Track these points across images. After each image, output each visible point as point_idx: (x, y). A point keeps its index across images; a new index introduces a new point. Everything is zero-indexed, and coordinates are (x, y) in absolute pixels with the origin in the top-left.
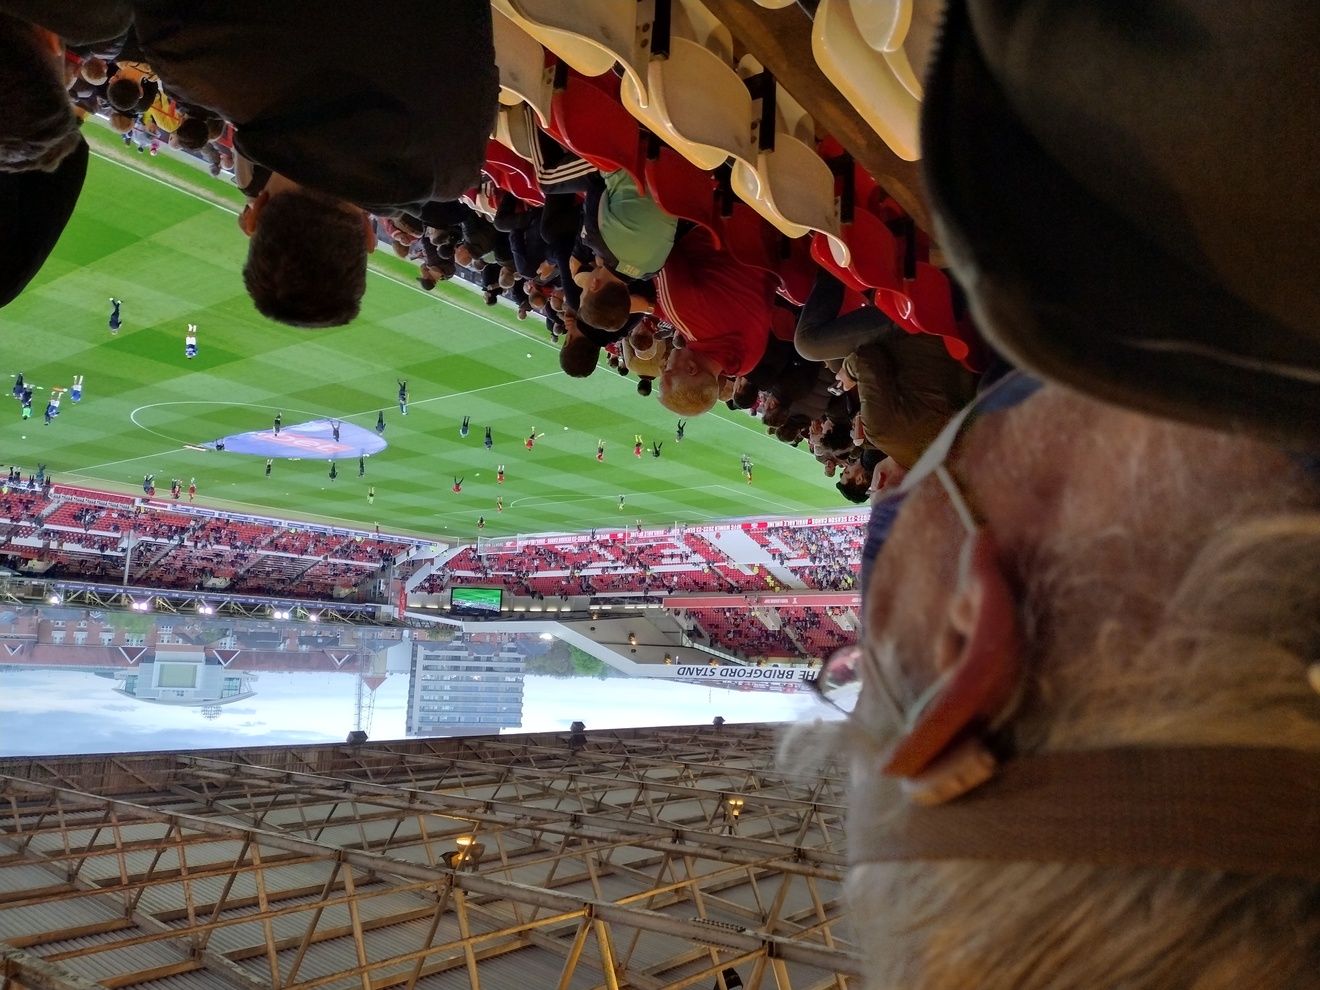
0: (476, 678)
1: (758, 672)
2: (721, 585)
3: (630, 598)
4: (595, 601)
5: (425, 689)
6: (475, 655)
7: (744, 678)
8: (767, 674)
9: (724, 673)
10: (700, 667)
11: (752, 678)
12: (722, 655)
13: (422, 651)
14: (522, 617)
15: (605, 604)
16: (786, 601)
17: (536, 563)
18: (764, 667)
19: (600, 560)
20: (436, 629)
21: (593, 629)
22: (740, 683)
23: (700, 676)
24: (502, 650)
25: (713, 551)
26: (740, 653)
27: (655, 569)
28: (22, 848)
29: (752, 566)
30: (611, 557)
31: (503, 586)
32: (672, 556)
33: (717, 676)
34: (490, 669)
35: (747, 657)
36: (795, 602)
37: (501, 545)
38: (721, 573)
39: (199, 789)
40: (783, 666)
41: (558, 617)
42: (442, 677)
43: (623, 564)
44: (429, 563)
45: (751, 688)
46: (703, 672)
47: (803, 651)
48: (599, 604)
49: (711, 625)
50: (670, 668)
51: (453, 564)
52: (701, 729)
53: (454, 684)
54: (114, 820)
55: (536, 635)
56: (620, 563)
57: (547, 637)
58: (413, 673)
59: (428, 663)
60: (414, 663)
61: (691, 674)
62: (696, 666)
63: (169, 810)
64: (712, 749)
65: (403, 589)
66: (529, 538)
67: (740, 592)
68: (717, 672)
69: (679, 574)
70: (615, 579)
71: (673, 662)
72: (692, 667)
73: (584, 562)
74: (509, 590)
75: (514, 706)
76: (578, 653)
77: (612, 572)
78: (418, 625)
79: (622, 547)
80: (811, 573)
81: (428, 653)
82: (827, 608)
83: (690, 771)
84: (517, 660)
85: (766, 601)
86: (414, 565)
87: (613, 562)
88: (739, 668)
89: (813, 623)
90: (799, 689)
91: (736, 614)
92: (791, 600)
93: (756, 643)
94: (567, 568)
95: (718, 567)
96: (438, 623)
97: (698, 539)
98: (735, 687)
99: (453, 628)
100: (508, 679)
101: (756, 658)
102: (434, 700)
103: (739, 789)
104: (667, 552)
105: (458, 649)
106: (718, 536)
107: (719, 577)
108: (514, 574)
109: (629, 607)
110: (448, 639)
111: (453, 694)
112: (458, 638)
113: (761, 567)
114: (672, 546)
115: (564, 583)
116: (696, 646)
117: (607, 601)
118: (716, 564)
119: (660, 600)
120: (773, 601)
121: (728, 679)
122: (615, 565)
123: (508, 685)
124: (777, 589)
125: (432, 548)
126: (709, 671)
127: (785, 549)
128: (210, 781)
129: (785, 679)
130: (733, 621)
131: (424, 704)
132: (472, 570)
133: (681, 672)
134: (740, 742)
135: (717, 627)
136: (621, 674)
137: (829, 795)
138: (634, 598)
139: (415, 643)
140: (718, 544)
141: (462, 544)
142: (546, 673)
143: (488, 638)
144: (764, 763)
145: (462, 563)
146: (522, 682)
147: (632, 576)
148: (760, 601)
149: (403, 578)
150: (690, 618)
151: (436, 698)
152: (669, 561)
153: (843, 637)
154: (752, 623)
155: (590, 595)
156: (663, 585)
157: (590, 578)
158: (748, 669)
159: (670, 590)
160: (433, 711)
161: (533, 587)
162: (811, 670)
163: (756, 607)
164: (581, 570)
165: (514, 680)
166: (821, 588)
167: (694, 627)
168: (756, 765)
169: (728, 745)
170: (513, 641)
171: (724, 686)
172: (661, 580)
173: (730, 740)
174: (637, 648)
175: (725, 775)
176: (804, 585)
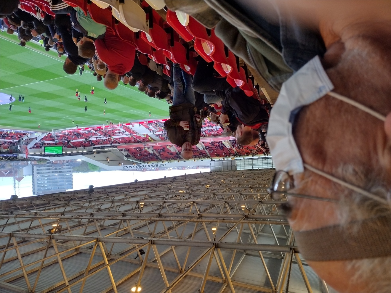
0: (56, 175)
1: (148, 166)
2: (135, 141)
3: (106, 146)
4: (95, 148)
5: (38, 180)
6: (55, 168)
7: (143, 168)
8: (150, 166)
9: (137, 167)
10: (130, 166)
11: (146, 168)
12: (137, 162)
13: (36, 168)
14: (70, 155)
15: (98, 149)
16: (155, 144)
17: (73, 137)
18: (149, 164)
19: (95, 135)
20: (40, 160)
21: (94, 157)
22: (142, 169)
23: (130, 168)
24: (64, 166)
25: (132, 131)
26: (142, 160)
27: (115, 137)
29: (144, 135)
30: (99, 134)
31: (62, 145)
32: (119, 133)
34: (61, 172)
35: (144, 161)
36: (157, 144)
37: (61, 132)
38: (135, 137)
40: (155, 163)
41: (82, 154)
42: (44, 175)
43: (103, 136)
44: (35, 139)
45: (146, 170)
47: (161, 158)
49: (132, 153)
50: (121, 167)
51: (44, 139)
52: (131, 184)
53: (48, 177)
55: (75, 160)
56: (102, 136)
57: (79, 160)
58: (33, 175)
59: (38, 171)
60: (33, 172)
61: (127, 168)
62: (128, 166)
64: (134, 189)
65: (27, 148)
66: (70, 129)
67: (141, 143)
68: (135, 168)
69: (122, 138)
70: (101, 141)
71: (122, 165)
72: (127, 166)
73: (90, 136)
74: (65, 147)
75: (70, 183)
76: (90, 165)
77: (100, 139)
78: (33, 159)
79: (102, 131)
80: (162, 136)
81: (38, 168)
82: (167, 146)
83: (128, 196)
84: (70, 168)
85: (149, 145)
86: (30, 140)
87: (100, 135)
88: (142, 165)
89: (163, 150)
90: (160, 169)
91: (140, 149)
92: (156, 144)
93: (146, 157)
94: (84, 138)
95: (134, 135)
96: (40, 159)
97: (127, 127)
98: (141, 170)
99: (46, 159)
100: (67, 174)
101: (147, 162)
102: (42, 183)
103: (142, 199)
104: (117, 132)
105: (49, 166)
106: (133, 126)
107: (134, 139)
108: (66, 141)
109: (106, 149)
110: (45, 163)
111: (48, 181)
112: (48, 163)
113: (147, 135)
114: (119, 130)
115: (83, 143)
116: (128, 159)
117: (99, 148)
118: (133, 135)
119: (116, 146)
120: (151, 145)
121: (139, 169)
123: (67, 176)
124: (152, 141)
125: (36, 134)
126: (133, 166)
127: (154, 129)
129: (155, 167)
130: (139, 151)
131: (38, 184)
132: (51, 140)
133: (124, 168)
134: (143, 186)
135: (134, 153)
136: (105, 170)
137: (169, 198)
139: (33, 165)
140: (134, 129)
141: (46, 132)
142: (80, 172)
143: (59, 162)
144: (150, 191)
145: (47, 138)
146: (72, 175)
147: (106, 140)
148: (148, 144)
149: (26, 145)
150: (126, 151)
151: (43, 182)
152: (118, 134)
153: (172, 154)
154: (145, 151)
155: (93, 146)
156: (117, 142)
157: (92, 141)
158: (145, 165)
159: (119, 143)
160: (42, 186)
161: (73, 145)
162: (163, 164)
163: (146, 147)
164: (89, 139)
165: (69, 174)
166: (165, 140)
167: (128, 154)
168: (148, 192)
169: (139, 187)
170: (68, 162)
171: (138, 171)
172: (116, 140)
173: (140, 186)
174: (110, 162)
175: (139, 196)
176: (160, 139)
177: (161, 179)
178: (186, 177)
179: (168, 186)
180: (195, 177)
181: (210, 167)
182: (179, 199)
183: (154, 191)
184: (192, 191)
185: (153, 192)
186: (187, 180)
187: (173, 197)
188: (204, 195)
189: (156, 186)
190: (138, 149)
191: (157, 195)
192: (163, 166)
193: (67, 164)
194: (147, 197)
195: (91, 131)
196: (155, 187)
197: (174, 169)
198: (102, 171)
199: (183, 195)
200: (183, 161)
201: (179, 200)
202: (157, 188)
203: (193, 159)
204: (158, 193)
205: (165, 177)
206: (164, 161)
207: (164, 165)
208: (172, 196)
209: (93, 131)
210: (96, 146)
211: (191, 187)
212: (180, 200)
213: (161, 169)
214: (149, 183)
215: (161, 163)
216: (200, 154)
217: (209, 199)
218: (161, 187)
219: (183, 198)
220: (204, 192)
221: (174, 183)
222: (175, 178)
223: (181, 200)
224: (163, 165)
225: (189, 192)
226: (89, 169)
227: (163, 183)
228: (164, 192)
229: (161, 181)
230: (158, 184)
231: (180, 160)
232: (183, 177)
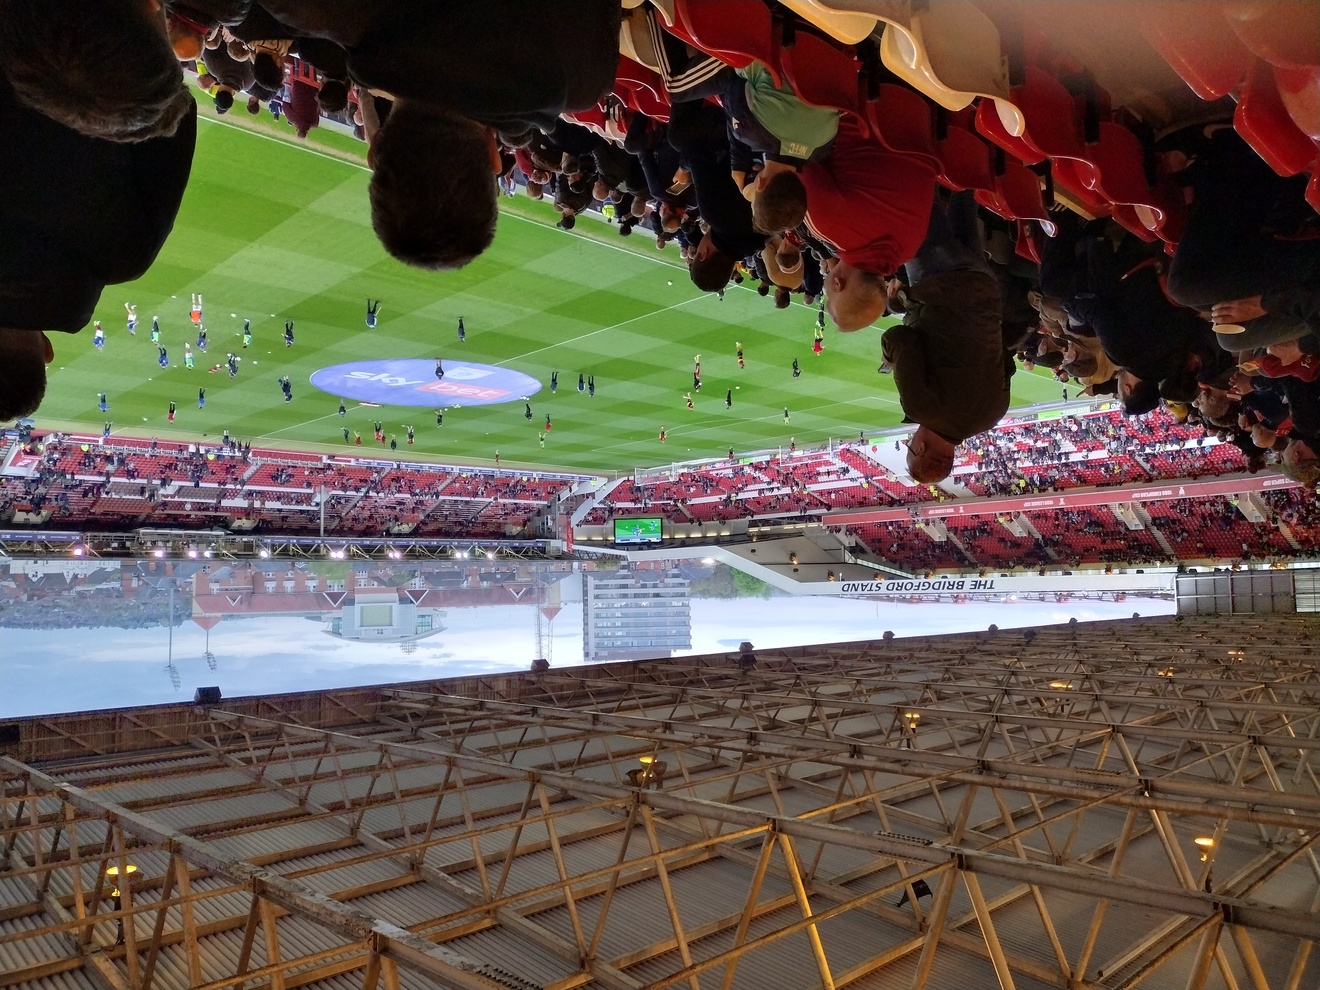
0: (644, 604)
1: (927, 585)
2: (881, 499)
3: (788, 518)
4: (753, 524)
5: (597, 616)
6: (642, 582)
7: (912, 591)
8: (936, 586)
9: (890, 587)
10: (865, 583)
11: (920, 591)
12: (887, 569)
13: (592, 582)
14: (683, 544)
15: (763, 525)
16: (952, 510)
17: (693, 489)
18: (932, 580)
19: (755, 483)
20: (603, 559)
21: (753, 551)
22: (908, 597)
23: (865, 592)
24: (667, 576)
25: (871, 464)
26: (905, 566)
27: (813, 488)
28: (259, 776)
30: (767, 479)
31: (662, 515)
32: (829, 473)
34: (657, 595)
35: (914, 570)
36: (961, 511)
37: (657, 474)
38: (881, 487)
39: (404, 719)
40: (953, 577)
41: (718, 541)
42: (613, 604)
43: (779, 485)
44: (590, 497)
45: (920, 600)
46: (868, 588)
47: (974, 560)
48: (758, 526)
49: (873, 541)
50: (835, 586)
51: (613, 496)
52: (872, 645)
53: (625, 610)
54: (333, 750)
55: (698, 560)
56: (775, 485)
57: (709, 561)
58: (585, 602)
59: (598, 592)
60: (585, 593)
61: (856, 590)
62: (860, 582)
63: (379, 739)
64: (884, 664)
65: (569, 523)
66: (683, 467)
67: (903, 505)
68: (883, 590)
69: (836, 491)
70: (772, 500)
71: (837, 580)
72: (856, 583)
73: (740, 486)
74: (668, 517)
75: (683, 629)
76: (741, 576)
77: (768, 494)
78: (586, 557)
79: (777, 468)
80: (977, 480)
81: (598, 582)
82: (998, 515)
83: (862, 686)
84: (682, 585)
85: (931, 512)
86: (578, 500)
87: (769, 483)
88: (906, 581)
89: (982, 531)
90: (971, 599)
91: (899, 527)
92: (957, 510)
93: (922, 555)
94: (724, 493)
95: (878, 481)
96: (604, 554)
97: (854, 454)
98: (903, 600)
99: (618, 558)
100: (674, 603)
101: (923, 571)
102: (607, 627)
103: (914, 702)
104: (823, 469)
105: (625, 577)
106: (874, 449)
107: (880, 492)
108: (672, 503)
109: (788, 527)
110: (614, 568)
112: (624, 567)
114: (828, 463)
115: (721, 507)
116: (859, 561)
117: (766, 522)
118: (874, 478)
119: (819, 518)
120: (937, 512)
121: (895, 593)
122: (771, 486)
123: (676, 610)
124: (942, 498)
125: (592, 482)
126: (874, 586)
128: (412, 711)
129: (955, 590)
130: (896, 534)
131: (598, 631)
132: (631, 501)
133: (845, 589)
134: (912, 655)
135: (879, 541)
136: (783, 593)
137: (1010, 705)
138: (792, 518)
139: (585, 574)
140: (876, 458)
141: (619, 477)
142: (711, 596)
143: (652, 566)
144: (939, 676)
145: (622, 494)
146: (688, 606)
147: (788, 496)
148: (925, 512)
149: (568, 514)
150: (851, 535)
151: (609, 625)
152: (825, 478)
153: (1016, 543)
154: (917, 535)
155: (749, 518)
156: (822, 503)
157: (747, 500)
158: (916, 582)
159: (829, 507)
160: (607, 637)
161: (692, 514)
162: (983, 579)
163: (920, 519)
164: (737, 494)
165: (680, 604)
166: (990, 495)
167: (857, 543)
168: (931, 678)
169: (899, 658)
170: (676, 567)
171: (891, 600)
172: (819, 498)
173: (902, 654)
174: (800, 567)
175: (899, 688)
176: (968, 492)
177: (977, 635)
178: (1074, 633)
179: (1007, 662)
180: (1114, 634)
181: (1176, 599)
182: (1051, 712)
183: (954, 674)
184: (1103, 684)
185: (950, 679)
186: (1082, 641)
187: (1025, 702)
188: (1155, 706)
189: (962, 658)
190: (890, 528)
191: (968, 690)
192: (982, 587)
193: (676, 571)
194: (929, 694)
195: (742, 469)
196: (957, 662)
197: (1026, 598)
198: (776, 596)
199: (1067, 698)
200: (1060, 573)
201: (1049, 715)
202: (963, 664)
203: (1104, 565)
204: (971, 684)
205: (993, 628)
206: (988, 569)
207: (988, 585)
208: (1022, 698)
209: (747, 470)
211: (1099, 669)
212: (1054, 715)
213: (975, 598)
214: (934, 646)
215: (976, 577)
216: (1129, 547)
217: (1176, 719)
218: (977, 661)
219: (1067, 709)
220: (1153, 691)
221: (1031, 650)
222: (1031, 634)
223: (1059, 715)
224: (983, 583)
225: (1091, 689)
226: (736, 589)
227: (987, 647)
228: (993, 681)
229: (979, 641)
230: (967, 652)
231: (1047, 567)
232: (1063, 632)
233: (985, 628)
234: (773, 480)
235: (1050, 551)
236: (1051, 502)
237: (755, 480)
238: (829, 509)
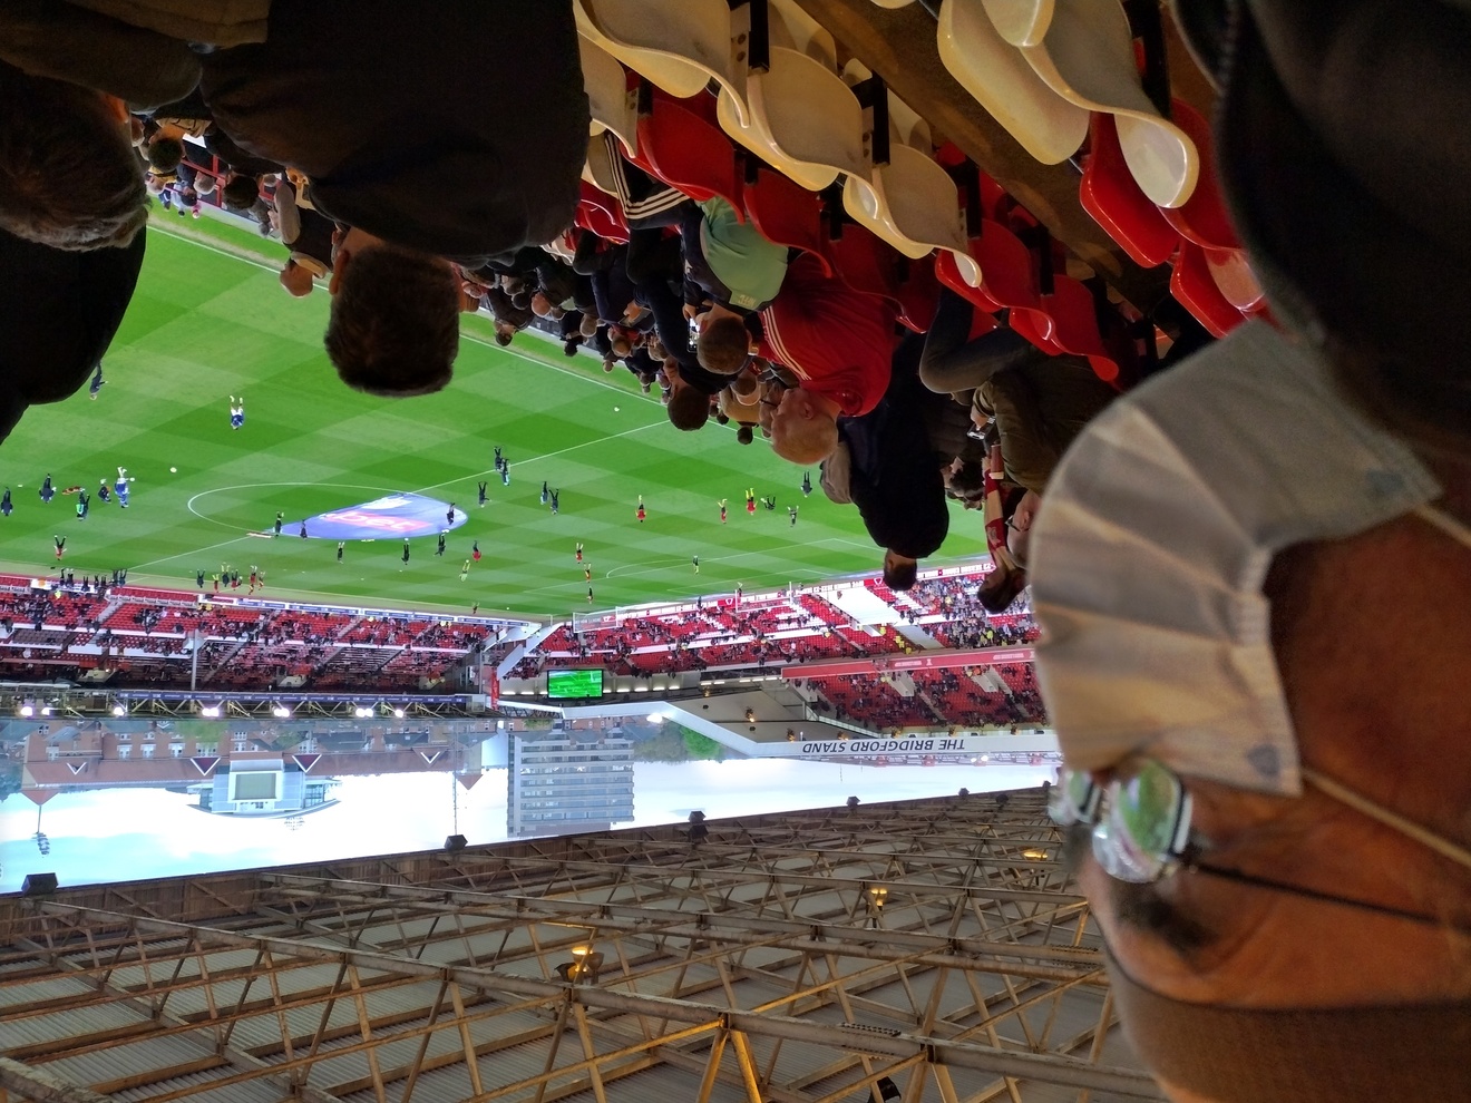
0: (580, 769)
1: (894, 745)
2: (845, 650)
3: (744, 670)
4: (706, 676)
5: (525, 784)
6: (578, 744)
7: (878, 752)
8: (904, 746)
9: (855, 747)
10: (828, 743)
11: (886, 752)
12: (852, 728)
13: (519, 743)
14: (627, 699)
15: (717, 678)
16: (919, 663)
17: (638, 638)
18: (899, 739)
19: (709, 631)
20: (534, 717)
21: (706, 707)
22: (874, 758)
23: (828, 753)
24: (607, 736)
25: (834, 612)
26: (872, 724)
27: (771, 637)
28: (102, 984)
29: (878, 627)
30: (721, 627)
31: (604, 666)
32: (789, 621)
33: (848, 751)
34: (595, 759)
35: (879, 729)
36: (929, 663)
37: (599, 620)
38: (845, 637)
39: (288, 909)
40: (921, 736)
41: (667, 696)
42: (544, 770)
43: (735, 633)
44: (521, 645)
45: (886, 763)
46: (831, 748)
47: (943, 718)
48: (711, 679)
49: (837, 695)
50: (795, 746)
51: (547, 645)
52: (834, 812)
53: (557, 777)
54: (198, 948)
55: (643, 717)
56: (731, 633)
57: (655, 719)
58: (511, 767)
59: (526, 755)
60: (511, 757)
61: (818, 751)
62: (823, 742)
63: (257, 935)
64: (848, 833)
65: (494, 675)
66: (629, 611)
67: (867, 656)
68: (848, 747)
69: (797, 640)
70: (727, 650)
71: (798, 739)
72: (818, 743)
73: (692, 634)
74: (610, 669)
75: (625, 797)
76: (693, 736)
77: (722, 643)
78: (513, 714)
79: (732, 614)
80: (945, 631)
81: (526, 744)
82: (966, 669)
83: (825, 859)
84: (624, 746)
85: (897, 665)
86: (507, 648)
87: (723, 631)
88: (871, 741)
89: (950, 686)
90: (940, 761)
91: (865, 681)
92: (924, 662)
93: (888, 712)
94: (673, 641)
95: (841, 630)
96: (535, 711)
97: (816, 600)
98: (869, 762)
99: (552, 715)
101: (891, 729)
102: (536, 797)
103: (881, 876)
104: (782, 616)
105: (558, 738)
106: (840, 595)
107: (843, 641)
108: (615, 652)
109: (744, 680)
110: (546, 727)
111: (557, 788)
112: (558, 726)
113: (889, 627)
114: (788, 610)
115: (670, 657)
116: (822, 719)
117: (719, 675)
118: (838, 627)
119: (777, 670)
120: (904, 664)
121: (860, 754)
122: (725, 635)
123: (617, 775)
124: (908, 650)
125: (523, 628)
126: (838, 746)
127: (914, 605)
128: (299, 899)
129: (924, 751)
130: (860, 688)
131: (525, 801)
132: (568, 650)
133: (807, 749)
134: (878, 824)
135: (843, 696)
136: (739, 755)
137: (983, 878)
138: (749, 670)
139: (511, 734)
140: (840, 604)
141: (555, 622)
142: (657, 759)
143: (591, 724)
144: (907, 846)
145: (558, 643)
146: (631, 770)
147: (746, 645)
148: (890, 665)
149: (493, 664)
150: (813, 689)
151: (538, 794)
152: (785, 626)
153: (987, 699)
154: (883, 690)
155: (700, 670)
156: (781, 654)
157: (699, 650)
158: (882, 742)
159: (789, 658)
160: (536, 808)
161: (637, 665)
162: (952, 738)
163: (886, 672)
164: (688, 643)
165: (622, 768)
166: (958, 647)
167: (819, 699)
168: (898, 849)
169: (865, 827)
170: (618, 725)
171: (856, 761)
172: (778, 648)
173: (868, 823)
174: (757, 726)
175: (865, 861)
176: (938, 644)
177: (947, 800)
179: (979, 830)
182: (1026, 885)
183: (923, 843)
185: (918, 850)
187: (998, 875)
189: (932, 825)
191: (937, 861)
192: (951, 747)
194: (897, 867)
196: (926, 830)
197: (997, 760)
198: (730, 758)
199: (1041, 869)
200: (1032, 731)
201: (1024, 888)
202: (933, 833)
204: (941, 854)
205: (964, 792)
206: (958, 727)
207: (958, 745)
208: (995, 870)
210: (709, 669)
212: (1029, 888)
213: (944, 759)
214: (902, 812)
215: (944, 736)
218: (947, 829)
219: (1042, 881)
221: (1003, 816)
222: (1002, 798)
223: (1034, 888)
224: (952, 742)
226: (687, 752)
227: (957, 814)
228: (964, 851)
229: (949, 807)
230: (937, 819)
231: (1019, 725)
232: (1037, 796)
233: (955, 792)
234: (728, 628)
235: (1021, 708)
236: (1021, 655)
237: (709, 628)
238: (789, 660)
